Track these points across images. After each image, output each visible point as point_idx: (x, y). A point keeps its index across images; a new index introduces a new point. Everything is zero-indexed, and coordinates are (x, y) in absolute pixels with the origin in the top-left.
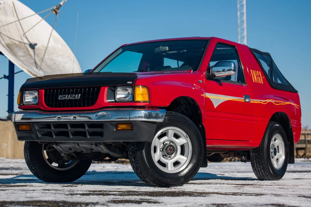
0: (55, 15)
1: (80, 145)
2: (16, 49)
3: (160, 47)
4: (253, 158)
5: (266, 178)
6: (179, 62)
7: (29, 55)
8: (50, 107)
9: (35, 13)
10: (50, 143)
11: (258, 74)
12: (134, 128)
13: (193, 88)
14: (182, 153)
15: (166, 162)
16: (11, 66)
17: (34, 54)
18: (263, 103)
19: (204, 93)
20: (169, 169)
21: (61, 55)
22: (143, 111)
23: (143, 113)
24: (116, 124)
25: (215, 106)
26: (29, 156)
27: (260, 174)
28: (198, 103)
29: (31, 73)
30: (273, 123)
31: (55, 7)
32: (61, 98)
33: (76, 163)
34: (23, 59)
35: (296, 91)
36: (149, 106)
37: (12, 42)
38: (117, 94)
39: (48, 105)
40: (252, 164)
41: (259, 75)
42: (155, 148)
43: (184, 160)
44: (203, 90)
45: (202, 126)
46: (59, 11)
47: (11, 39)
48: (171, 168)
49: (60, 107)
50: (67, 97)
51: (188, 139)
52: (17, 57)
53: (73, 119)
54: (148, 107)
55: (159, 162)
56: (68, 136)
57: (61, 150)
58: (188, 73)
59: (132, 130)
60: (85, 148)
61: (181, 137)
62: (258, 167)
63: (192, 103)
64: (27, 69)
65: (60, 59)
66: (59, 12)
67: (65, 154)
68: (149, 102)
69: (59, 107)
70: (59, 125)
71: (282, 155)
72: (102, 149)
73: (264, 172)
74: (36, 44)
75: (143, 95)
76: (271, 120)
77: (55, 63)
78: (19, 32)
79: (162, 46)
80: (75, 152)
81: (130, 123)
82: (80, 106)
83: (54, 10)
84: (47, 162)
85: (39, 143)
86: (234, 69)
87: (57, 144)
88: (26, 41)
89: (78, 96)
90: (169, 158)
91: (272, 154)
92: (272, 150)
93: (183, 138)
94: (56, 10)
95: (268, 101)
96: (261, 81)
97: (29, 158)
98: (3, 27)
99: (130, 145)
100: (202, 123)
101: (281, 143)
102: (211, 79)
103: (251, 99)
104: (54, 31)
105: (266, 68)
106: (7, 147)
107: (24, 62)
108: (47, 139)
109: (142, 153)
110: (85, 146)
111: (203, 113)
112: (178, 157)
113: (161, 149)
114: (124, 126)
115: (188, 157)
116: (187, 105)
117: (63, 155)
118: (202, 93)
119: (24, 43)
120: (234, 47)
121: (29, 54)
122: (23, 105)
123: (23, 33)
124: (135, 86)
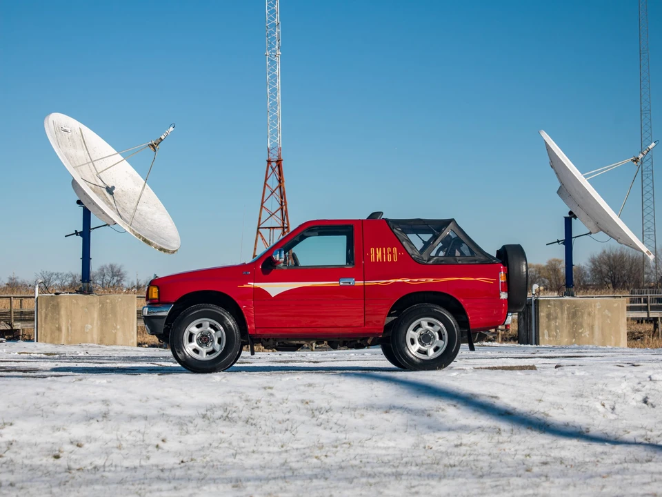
0: (154, 153)
17: (115, 202)
31: (153, 142)
66: (158, 149)
74: (113, 188)
78: (91, 172)
83: (153, 146)
94: (155, 145)
106: (91, 330)
119: (100, 187)
121: (109, 202)
123: (96, 173)
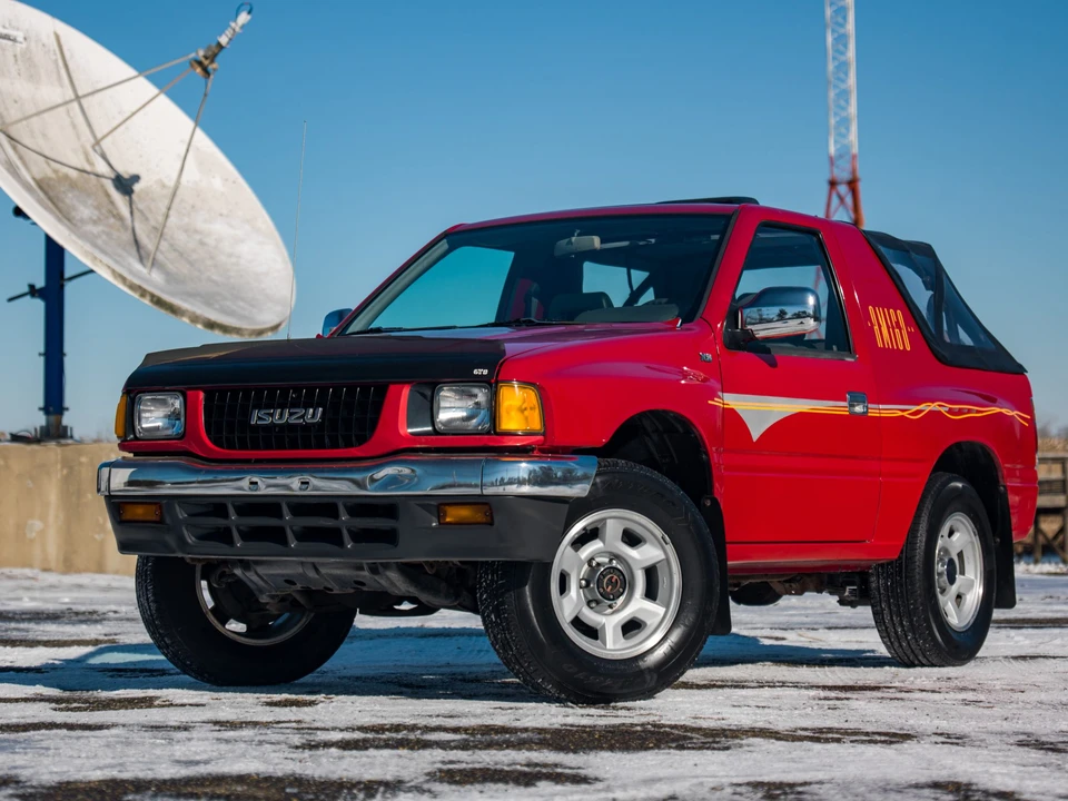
0: (203, 80)
1: (323, 571)
2: (70, 195)
3: (573, 239)
4: (880, 594)
5: (920, 658)
6: (632, 271)
7: (114, 216)
8: (223, 448)
9: (133, 72)
10: (225, 562)
11: (894, 319)
12: (497, 519)
13: (683, 382)
14: (651, 594)
15: (599, 624)
16: (55, 253)
17: (132, 213)
18: (910, 414)
19: (720, 394)
20: (609, 645)
21: (221, 215)
22: (524, 465)
23: (523, 468)
24: (439, 505)
25: (755, 436)
26: (155, 601)
27: (901, 646)
28: (701, 430)
29: (124, 280)
30: (944, 479)
31: (201, 53)
32: (259, 418)
33: (304, 620)
34: (95, 229)
35: (1021, 366)
36: (544, 447)
37: (55, 171)
38: (439, 408)
39: (217, 442)
40: (875, 614)
41: (897, 323)
42: (564, 579)
43: (655, 614)
44: (713, 383)
45: (715, 502)
46: (214, 65)
47: (52, 163)
48: (615, 642)
49: (256, 447)
50: (279, 417)
51: (670, 548)
52: (75, 225)
53: (301, 489)
54: (542, 451)
55: (578, 623)
56: (285, 542)
57: (261, 583)
58: (666, 330)
59: (492, 524)
60: (336, 579)
61: (645, 542)
62: (894, 624)
63: (681, 430)
64: (109, 267)
65: (219, 228)
66: (214, 70)
67: (272, 597)
68: (544, 434)
69: (253, 449)
70: (251, 506)
71: (973, 581)
72: (392, 583)
73: (917, 641)
74: (136, 178)
75: (522, 410)
76: (936, 469)
77: (202, 243)
78: (78, 137)
79: (578, 235)
80: (307, 592)
81: (485, 504)
82: (321, 446)
83: (200, 63)
84: (212, 618)
85: (188, 561)
86: (815, 312)
87: (246, 565)
88: (102, 168)
89: (313, 415)
90: (610, 611)
91: (941, 580)
92: (940, 568)
93: (652, 544)
94: (206, 62)
95: (926, 407)
96: (903, 342)
97: (153, 606)
98: (24, 123)
99: (481, 569)
100: (712, 493)
101: (972, 543)
102: (739, 348)
103: (870, 406)
104: (200, 133)
105: (921, 296)
106: (42, 533)
107: (99, 242)
108: (216, 551)
109: (521, 597)
110: (338, 572)
111: (715, 458)
112: (638, 605)
113: (583, 582)
114: (464, 513)
115: (667, 607)
116: (665, 436)
117: (264, 599)
118: (713, 395)
119: (97, 175)
120: (815, 234)
121: (115, 213)
122: (136, 438)
123: (93, 141)
124: (497, 382)
